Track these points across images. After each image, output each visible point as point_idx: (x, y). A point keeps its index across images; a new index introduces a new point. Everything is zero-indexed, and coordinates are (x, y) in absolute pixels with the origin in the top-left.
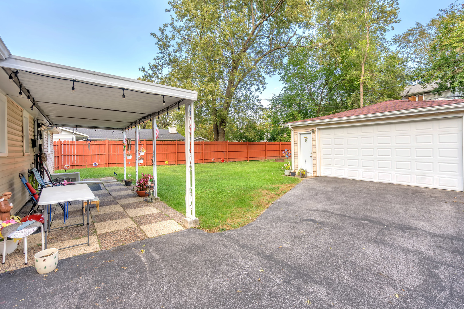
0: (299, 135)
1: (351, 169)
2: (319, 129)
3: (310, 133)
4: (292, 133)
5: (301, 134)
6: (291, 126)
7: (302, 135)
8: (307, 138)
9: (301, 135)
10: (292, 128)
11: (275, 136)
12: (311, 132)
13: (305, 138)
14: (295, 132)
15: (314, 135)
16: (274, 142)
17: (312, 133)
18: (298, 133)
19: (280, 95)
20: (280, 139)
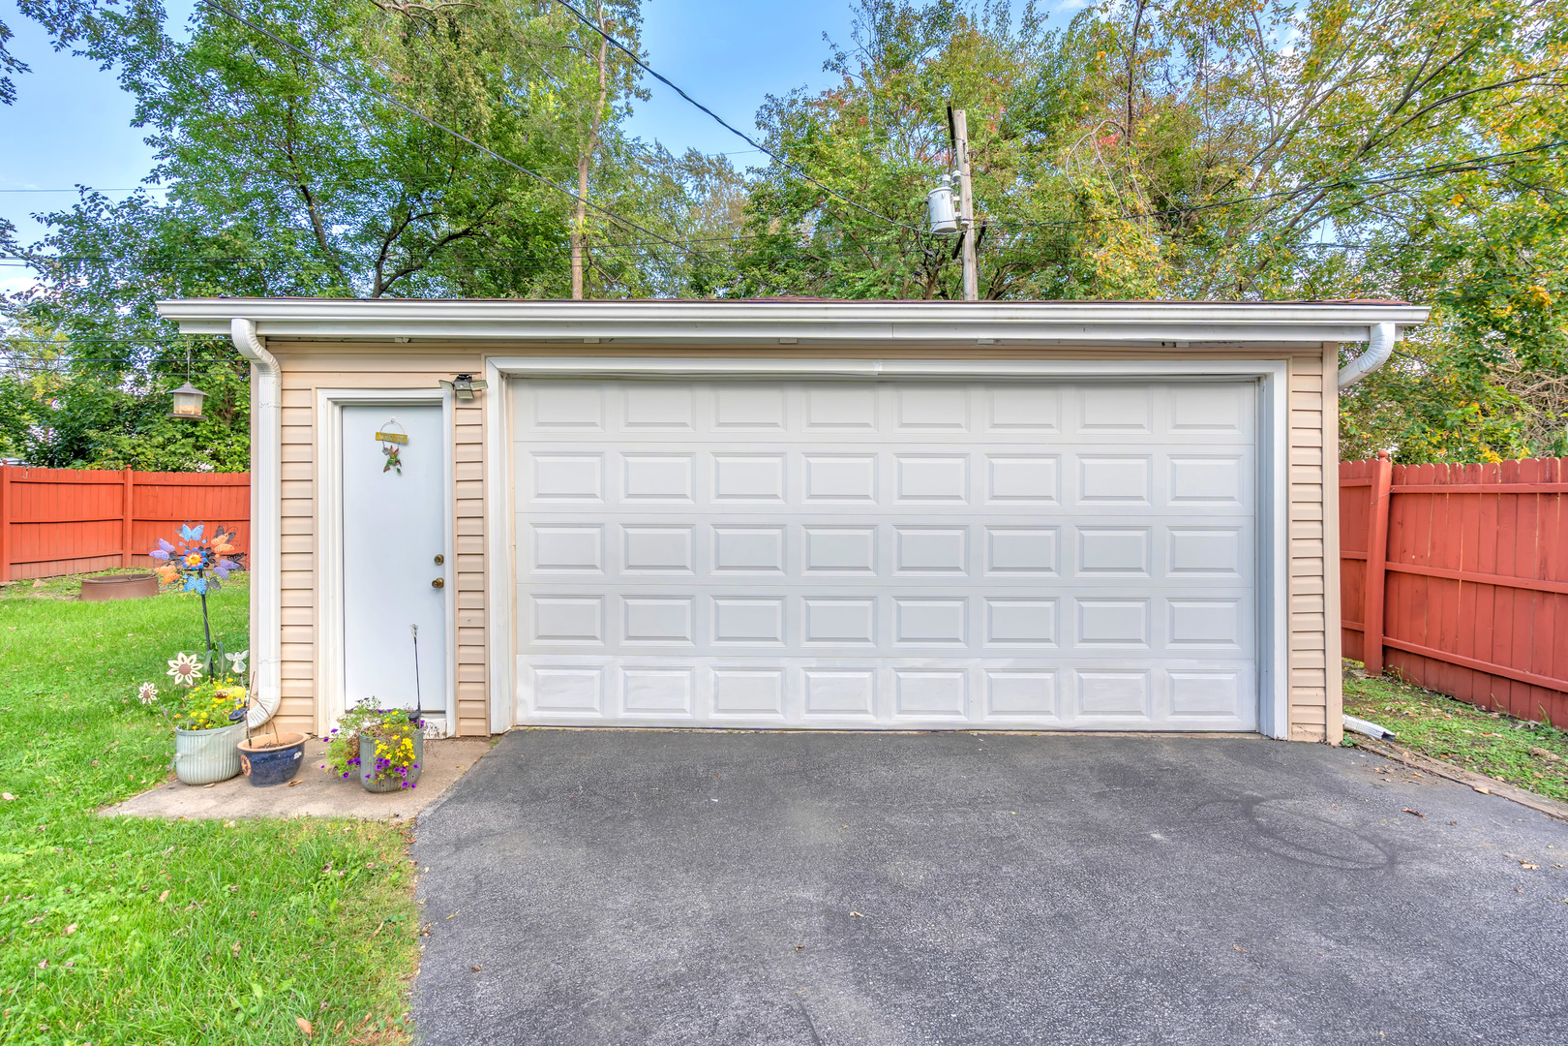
0: (325, 415)
1: (738, 663)
2: (510, 378)
3: (436, 405)
4: (265, 390)
5: (344, 406)
6: (257, 324)
7: (352, 418)
8: (403, 440)
9: (349, 416)
10: (267, 341)
11: (93, 433)
12: (445, 393)
13: (382, 437)
14: (292, 381)
15: (467, 416)
16: (79, 469)
17: (448, 406)
18: (322, 396)
19: (134, 205)
20: (127, 449)
